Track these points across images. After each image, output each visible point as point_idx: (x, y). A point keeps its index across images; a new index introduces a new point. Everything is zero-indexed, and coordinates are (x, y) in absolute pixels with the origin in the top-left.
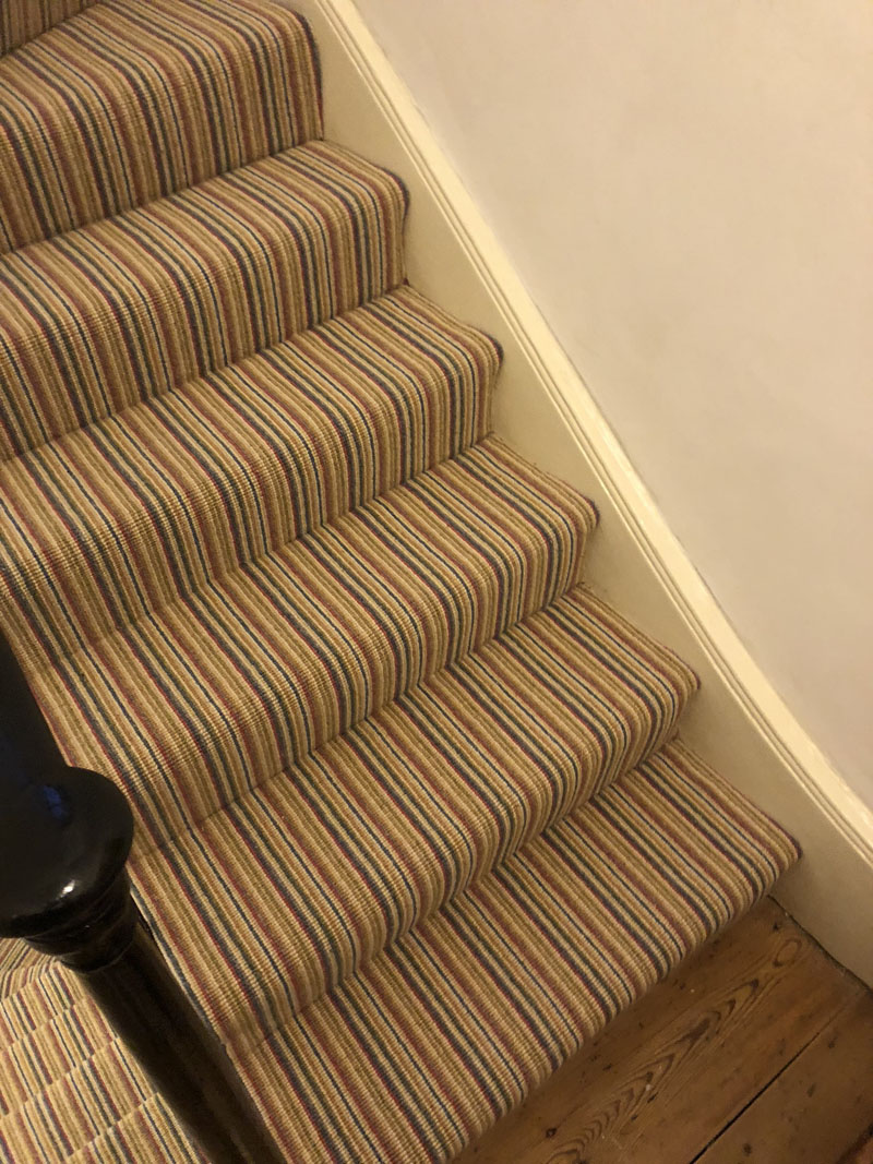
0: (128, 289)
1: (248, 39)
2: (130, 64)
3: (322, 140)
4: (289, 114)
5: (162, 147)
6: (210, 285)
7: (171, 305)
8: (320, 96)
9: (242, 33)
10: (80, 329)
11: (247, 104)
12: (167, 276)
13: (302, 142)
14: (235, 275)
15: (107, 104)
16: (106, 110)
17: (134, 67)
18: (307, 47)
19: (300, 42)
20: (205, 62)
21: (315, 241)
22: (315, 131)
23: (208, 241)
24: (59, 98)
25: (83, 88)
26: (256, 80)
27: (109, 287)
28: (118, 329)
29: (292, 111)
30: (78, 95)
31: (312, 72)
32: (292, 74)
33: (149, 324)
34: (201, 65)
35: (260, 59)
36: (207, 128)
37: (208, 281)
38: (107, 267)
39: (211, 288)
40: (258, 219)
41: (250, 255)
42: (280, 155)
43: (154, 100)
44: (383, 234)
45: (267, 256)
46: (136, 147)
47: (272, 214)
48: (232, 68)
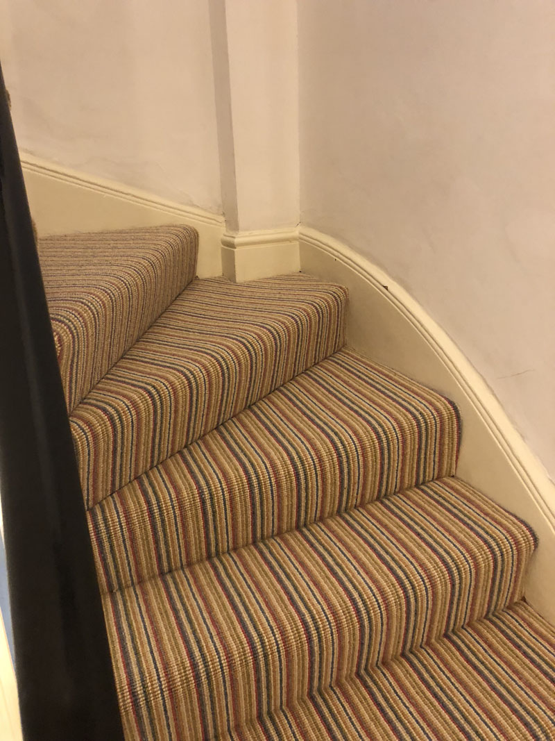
0: (318, 613)
1: (415, 417)
2: (333, 430)
3: (453, 476)
4: (434, 461)
5: (346, 485)
6: (381, 612)
7: (349, 629)
8: (458, 451)
9: (411, 413)
10: (278, 648)
11: (408, 457)
12: (349, 604)
13: (439, 478)
14: (400, 604)
15: (316, 461)
16: (314, 464)
17: (336, 434)
18: (455, 422)
19: (450, 419)
20: (385, 433)
21: (464, 576)
22: (450, 471)
23: (379, 570)
24: (285, 455)
25: (301, 448)
26: (417, 442)
27: (304, 610)
28: (306, 647)
29: (437, 460)
30: (297, 453)
31: (456, 436)
32: (442, 437)
33: (330, 643)
34: (382, 434)
35: (422, 430)
36: (378, 472)
37: (380, 609)
38: (301, 586)
39: (381, 614)
40: (418, 552)
41: (413, 588)
42: (423, 487)
43: (348, 458)
44: (515, 569)
45: (426, 589)
46: (329, 487)
47: (429, 550)
48: (403, 436)
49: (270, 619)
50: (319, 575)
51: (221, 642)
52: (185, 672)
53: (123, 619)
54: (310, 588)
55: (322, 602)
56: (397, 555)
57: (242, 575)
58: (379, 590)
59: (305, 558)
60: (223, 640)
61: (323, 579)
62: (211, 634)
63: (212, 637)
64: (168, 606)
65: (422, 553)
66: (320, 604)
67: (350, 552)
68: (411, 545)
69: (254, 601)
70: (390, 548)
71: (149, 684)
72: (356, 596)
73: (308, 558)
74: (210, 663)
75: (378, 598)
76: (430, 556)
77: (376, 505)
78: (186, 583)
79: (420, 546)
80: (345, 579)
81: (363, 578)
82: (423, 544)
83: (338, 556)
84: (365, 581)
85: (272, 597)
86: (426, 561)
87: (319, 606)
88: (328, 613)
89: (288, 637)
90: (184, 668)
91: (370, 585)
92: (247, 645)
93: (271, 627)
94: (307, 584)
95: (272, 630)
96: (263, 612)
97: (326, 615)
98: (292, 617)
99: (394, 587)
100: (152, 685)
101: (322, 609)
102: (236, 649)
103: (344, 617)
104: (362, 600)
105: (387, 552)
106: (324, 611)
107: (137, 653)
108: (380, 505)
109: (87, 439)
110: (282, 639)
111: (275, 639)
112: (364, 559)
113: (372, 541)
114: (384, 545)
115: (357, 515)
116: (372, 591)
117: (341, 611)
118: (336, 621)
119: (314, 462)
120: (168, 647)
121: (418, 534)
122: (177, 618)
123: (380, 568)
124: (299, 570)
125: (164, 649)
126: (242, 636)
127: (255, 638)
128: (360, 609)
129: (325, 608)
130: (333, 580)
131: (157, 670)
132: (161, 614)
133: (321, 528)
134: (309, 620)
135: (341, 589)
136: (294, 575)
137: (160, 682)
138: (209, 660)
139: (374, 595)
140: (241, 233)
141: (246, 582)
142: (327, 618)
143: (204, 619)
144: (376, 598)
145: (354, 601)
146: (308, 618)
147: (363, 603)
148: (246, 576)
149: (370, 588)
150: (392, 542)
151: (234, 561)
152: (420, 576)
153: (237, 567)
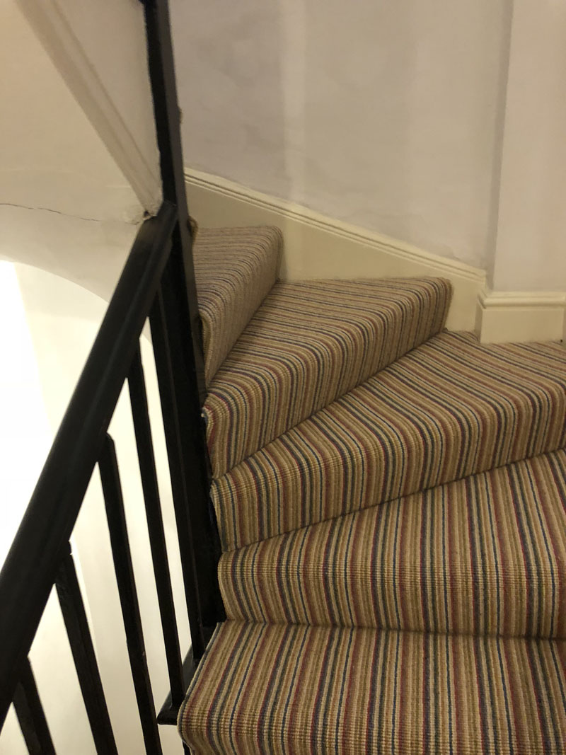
49: (342, 714)
50: (411, 693)
51: (292, 713)
52: (252, 724)
53: (240, 650)
54: (395, 702)
55: (397, 723)
56: (500, 711)
57: (348, 656)
58: (458, 740)
59: (411, 668)
60: (294, 712)
61: (413, 699)
62: (288, 701)
63: (287, 705)
64: (275, 657)
65: (529, 723)
66: (394, 724)
67: (456, 684)
68: (523, 708)
69: (340, 687)
70: (499, 699)
71: (223, 720)
72: (431, 734)
73: (413, 670)
74: (274, 728)
75: (453, 748)
76: (535, 732)
77: (520, 643)
78: (301, 641)
79: (532, 714)
80: (432, 710)
81: (450, 719)
82: (537, 714)
83: (442, 682)
84: (450, 724)
85: (357, 693)
86: (527, 735)
87: (392, 725)
88: (395, 737)
89: (348, 740)
90: (253, 721)
91: (453, 730)
92: (310, 728)
93: (338, 723)
94: (395, 697)
95: (338, 726)
96: (340, 705)
97: (393, 738)
98: (361, 723)
99: (476, 745)
100: (225, 721)
101: (393, 730)
102: (299, 727)
103: (410, 749)
104: (436, 742)
105: (493, 704)
106: (393, 733)
107: (230, 687)
108: (524, 645)
109: (232, 497)
110: (342, 739)
111: (337, 736)
112: (465, 699)
113: (486, 683)
114: (496, 694)
115: (492, 646)
116: (451, 737)
117: (410, 742)
118: (400, 749)
119: (445, 578)
120: (252, 695)
121: (539, 700)
122: (274, 671)
123: (474, 717)
124: (397, 678)
125: (248, 696)
126: (311, 718)
127: (320, 726)
128: (430, 749)
129: (397, 730)
130: (421, 705)
131: (234, 710)
132: (266, 661)
133: (447, 643)
134: (374, 734)
135: (421, 720)
136: (389, 681)
137: (232, 722)
138: (274, 724)
139: (451, 743)
140: (495, 294)
141: (346, 666)
142: (393, 742)
143: (292, 684)
144: (451, 746)
145: (427, 738)
146: (374, 732)
147: (435, 745)
148: (350, 659)
149: (451, 734)
150: (505, 694)
151: (351, 639)
152: (511, 748)
153: (349, 647)
